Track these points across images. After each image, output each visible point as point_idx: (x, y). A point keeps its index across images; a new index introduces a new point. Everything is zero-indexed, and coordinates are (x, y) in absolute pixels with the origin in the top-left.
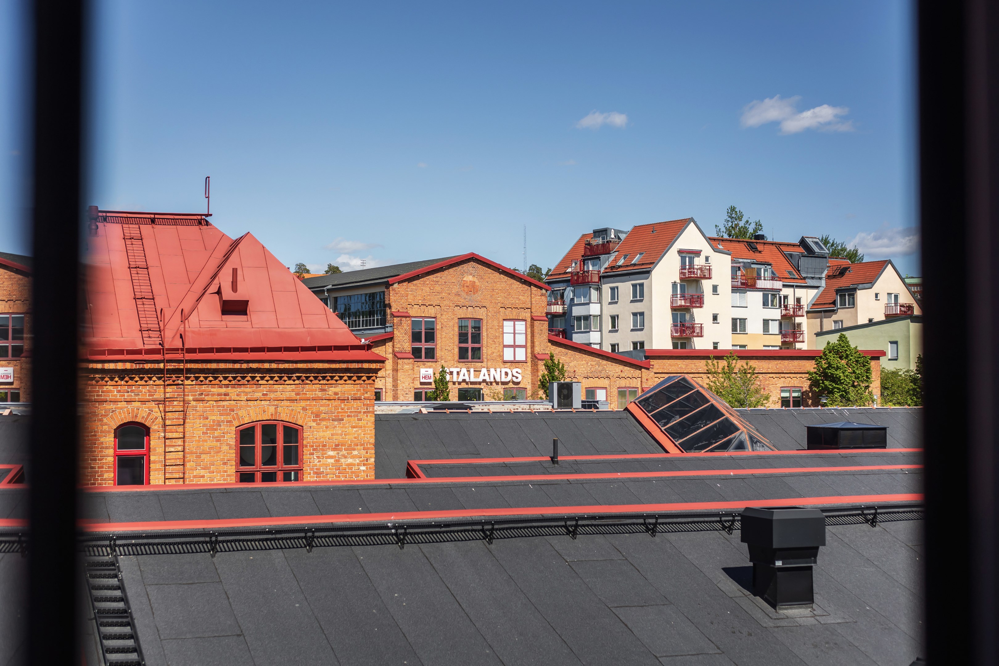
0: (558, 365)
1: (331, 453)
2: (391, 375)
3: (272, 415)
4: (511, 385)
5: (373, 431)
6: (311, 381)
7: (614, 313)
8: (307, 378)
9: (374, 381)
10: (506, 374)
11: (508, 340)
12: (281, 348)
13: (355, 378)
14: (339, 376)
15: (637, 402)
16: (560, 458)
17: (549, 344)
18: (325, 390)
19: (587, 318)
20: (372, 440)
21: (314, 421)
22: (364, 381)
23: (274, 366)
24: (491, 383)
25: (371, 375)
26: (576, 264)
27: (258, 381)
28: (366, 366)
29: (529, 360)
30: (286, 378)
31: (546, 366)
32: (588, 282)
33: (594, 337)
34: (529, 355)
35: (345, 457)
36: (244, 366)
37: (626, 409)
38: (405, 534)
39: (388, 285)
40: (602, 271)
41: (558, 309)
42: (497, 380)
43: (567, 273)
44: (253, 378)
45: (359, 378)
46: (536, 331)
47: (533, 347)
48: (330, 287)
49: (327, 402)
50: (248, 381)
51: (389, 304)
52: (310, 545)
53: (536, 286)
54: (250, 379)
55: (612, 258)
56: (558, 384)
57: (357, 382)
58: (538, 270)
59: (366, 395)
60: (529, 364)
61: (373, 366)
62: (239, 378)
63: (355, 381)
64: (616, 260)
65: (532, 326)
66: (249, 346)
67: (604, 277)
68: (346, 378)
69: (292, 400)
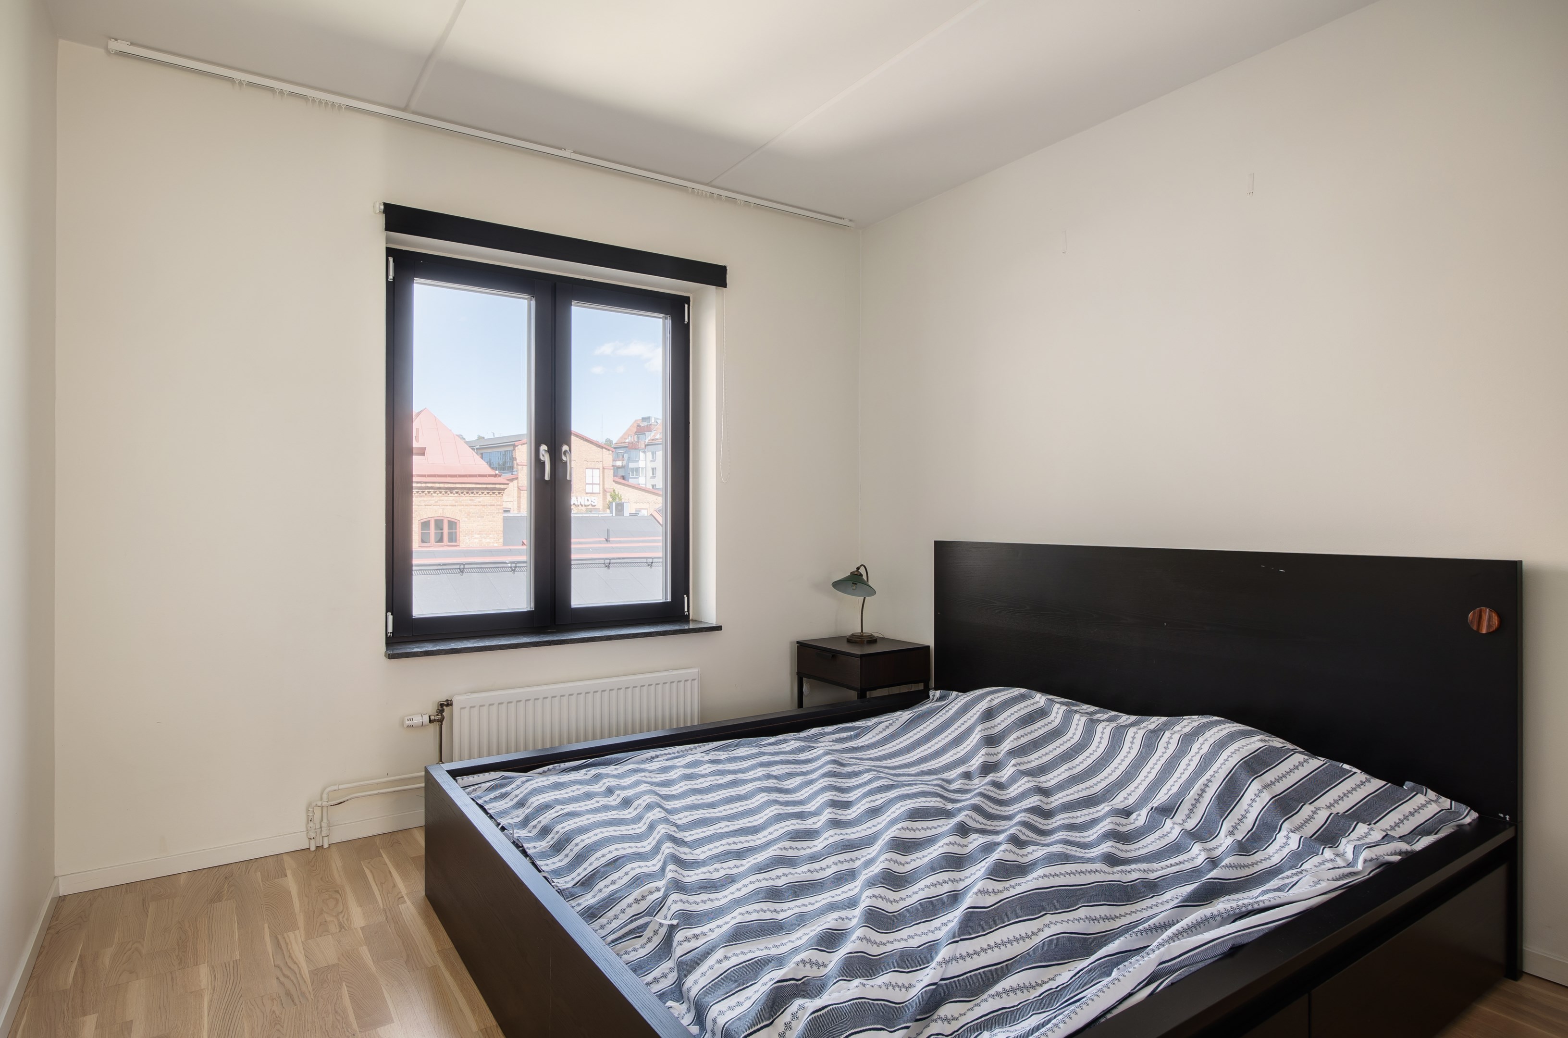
0: (618, 495)
1: (477, 536)
2: (517, 500)
3: (441, 514)
4: (590, 507)
5: (502, 524)
6: (464, 494)
7: (654, 467)
8: (462, 493)
9: (502, 495)
10: (588, 500)
11: (589, 480)
12: (446, 475)
13: (491, 493)
14: (482, 492)
15: (657, 510)
16: (610, 539)
17: (614, 483)
18: (473, 500)
19: (637, 470)
20: (502, 529)
21: (466, 517)
22: (496, 495)
23: (442, 485)
24: (578, 505)
25: (500, 491)
26: (631, 437)
27: (432, 494)
28: (497, 486)
29: (601, 492)
30: (449, 493)
31: (611, 496)
32: (638, 448)
33: (641, 481)
34: (602, 489)
35: (485, 538)
36: (424, 485)
37: (651, 515)
38: (516, 567)
39: (514, 446)
40: (647, 442)
41: (619, 463)
42: (582, 504)
43: (625, 442)
44: (429, 492)
45: (494, 493)
46: (605, 475)
47: (603, 485)
48: (478, 447)
49: (474, 507)
50: (426, 494)
51: (515, 457)
52: (462, 572)
53: (606, 449)
54: (427, 493)
55: (653, 434)
56: (616, 503)
57: (492, 495)
58: (611, 442)
59: (498, 503)
60: (601, 495)
61: (502, 486)
62: (420, 492)
63: (491, 495)
64: (655, 435)
65: (603, 472)
66: (427, 474)
67: (648, 445)
68: (485, 493)
69: (453, 505)
